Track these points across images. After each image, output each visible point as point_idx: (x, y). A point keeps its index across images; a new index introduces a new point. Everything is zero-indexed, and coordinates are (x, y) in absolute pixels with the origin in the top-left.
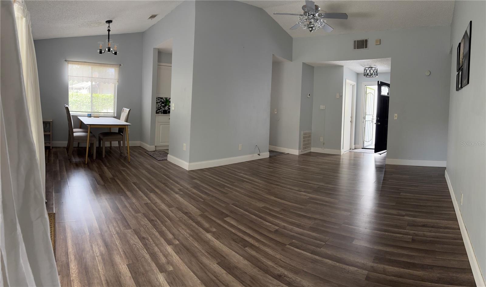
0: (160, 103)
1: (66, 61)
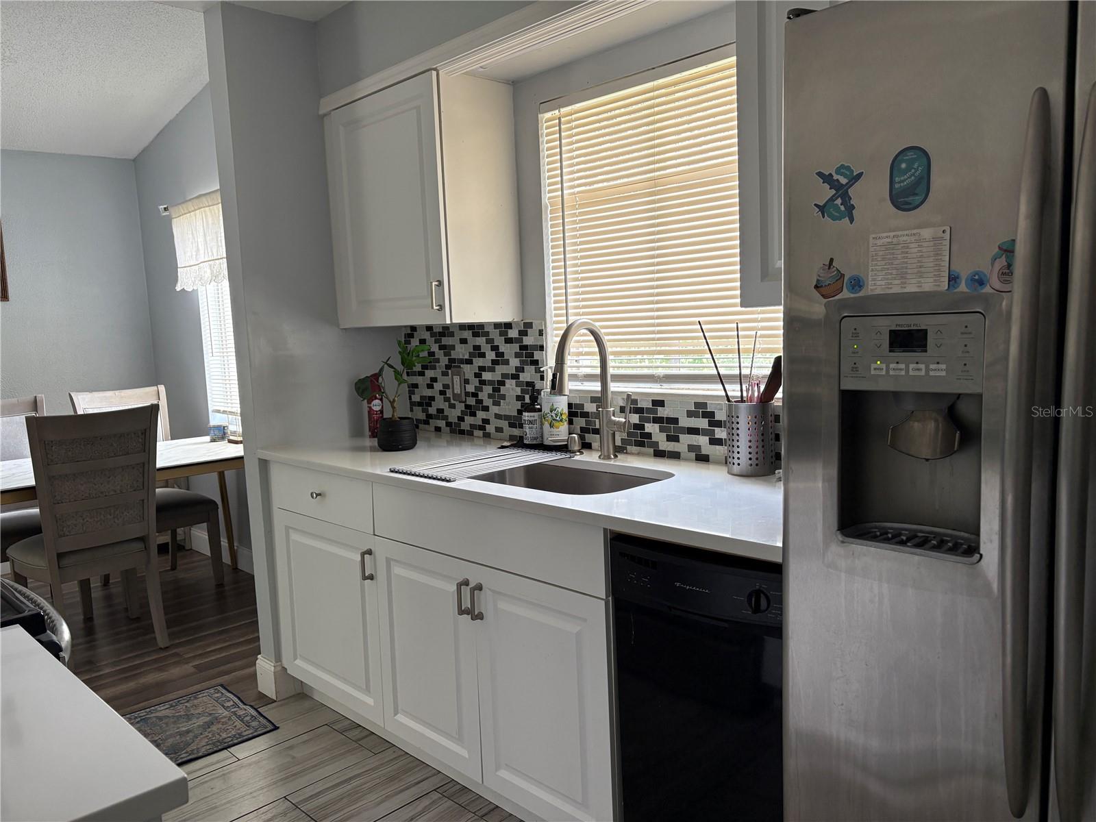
1: (166, 209)
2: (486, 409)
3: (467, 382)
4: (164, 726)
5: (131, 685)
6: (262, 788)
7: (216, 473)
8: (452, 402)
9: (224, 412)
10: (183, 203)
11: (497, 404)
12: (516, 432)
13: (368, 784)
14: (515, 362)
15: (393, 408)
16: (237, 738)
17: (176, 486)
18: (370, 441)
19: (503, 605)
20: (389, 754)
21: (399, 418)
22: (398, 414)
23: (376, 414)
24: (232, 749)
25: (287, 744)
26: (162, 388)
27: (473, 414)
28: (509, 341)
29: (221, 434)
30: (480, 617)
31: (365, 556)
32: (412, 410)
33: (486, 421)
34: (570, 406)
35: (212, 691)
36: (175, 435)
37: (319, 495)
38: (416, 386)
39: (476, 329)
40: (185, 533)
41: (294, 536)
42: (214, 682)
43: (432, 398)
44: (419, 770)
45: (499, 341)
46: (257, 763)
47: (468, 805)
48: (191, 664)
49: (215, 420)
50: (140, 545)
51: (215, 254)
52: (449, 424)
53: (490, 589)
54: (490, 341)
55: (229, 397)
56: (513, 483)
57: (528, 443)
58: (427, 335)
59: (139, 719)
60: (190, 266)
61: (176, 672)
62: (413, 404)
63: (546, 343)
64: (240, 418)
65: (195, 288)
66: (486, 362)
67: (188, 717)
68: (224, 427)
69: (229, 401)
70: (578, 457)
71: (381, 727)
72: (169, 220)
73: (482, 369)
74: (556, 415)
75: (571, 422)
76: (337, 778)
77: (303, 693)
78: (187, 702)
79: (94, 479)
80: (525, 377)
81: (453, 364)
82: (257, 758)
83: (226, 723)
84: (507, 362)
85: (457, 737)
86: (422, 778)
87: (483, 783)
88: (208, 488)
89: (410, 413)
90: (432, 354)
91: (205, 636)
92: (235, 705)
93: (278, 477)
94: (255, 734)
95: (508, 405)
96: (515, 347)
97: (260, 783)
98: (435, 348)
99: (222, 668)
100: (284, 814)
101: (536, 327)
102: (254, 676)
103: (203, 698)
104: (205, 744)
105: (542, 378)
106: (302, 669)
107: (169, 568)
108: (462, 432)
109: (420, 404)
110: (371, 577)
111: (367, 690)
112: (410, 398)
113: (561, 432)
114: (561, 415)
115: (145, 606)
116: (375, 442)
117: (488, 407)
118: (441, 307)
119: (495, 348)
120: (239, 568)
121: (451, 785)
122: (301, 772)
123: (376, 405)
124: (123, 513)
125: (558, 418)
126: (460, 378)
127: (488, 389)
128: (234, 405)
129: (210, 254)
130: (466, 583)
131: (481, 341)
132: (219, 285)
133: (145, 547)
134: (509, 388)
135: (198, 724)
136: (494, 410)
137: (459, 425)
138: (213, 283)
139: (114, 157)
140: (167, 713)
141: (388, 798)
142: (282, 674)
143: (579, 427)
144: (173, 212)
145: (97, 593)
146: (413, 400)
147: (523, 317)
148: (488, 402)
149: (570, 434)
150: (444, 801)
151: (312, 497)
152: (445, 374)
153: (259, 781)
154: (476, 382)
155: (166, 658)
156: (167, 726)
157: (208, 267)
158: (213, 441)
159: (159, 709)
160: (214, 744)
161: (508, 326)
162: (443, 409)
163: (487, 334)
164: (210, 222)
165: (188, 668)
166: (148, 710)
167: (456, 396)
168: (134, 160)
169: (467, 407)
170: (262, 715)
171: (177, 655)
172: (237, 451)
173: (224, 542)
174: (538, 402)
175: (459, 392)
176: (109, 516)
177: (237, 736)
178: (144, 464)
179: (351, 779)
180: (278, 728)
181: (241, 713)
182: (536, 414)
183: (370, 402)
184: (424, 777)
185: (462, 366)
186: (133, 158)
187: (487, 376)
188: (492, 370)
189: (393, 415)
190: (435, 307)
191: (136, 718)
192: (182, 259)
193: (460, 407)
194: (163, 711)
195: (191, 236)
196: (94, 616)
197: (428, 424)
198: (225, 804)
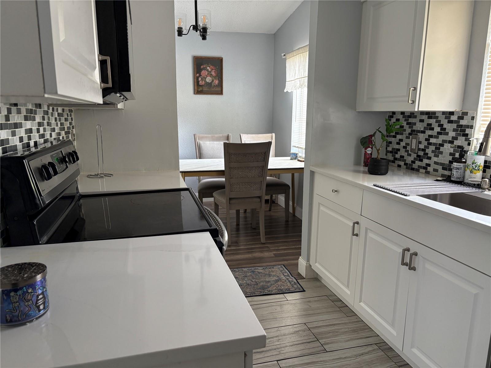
0: (423, 132)
1: (284, 55)
2: (430, 158)
3: (420, 143)
4: (260, 276)
5: (250, 256)
6: (296, 316)
7: (291, 174)
8: (410, 152)
9: (298, 147)
10: (292, 52)
11: (435, 156)
12: (447, 173)
13: (342, 330)
14: (452, 134)
15: (378, 153)
16: (288, 291)
17: (274, 176)
18: (363, 168)
19: (428, 266)
20: (353, 319)
21: (381, 158)
22: (380, 156)
23: (368, 155)
24: (285, 295)
25: (308, 300)
26: (274, 134)
27: (421, 160)
28: (450, 122)
29: (295, 157)
30: (414, 269)
31: (355, 224)
32: (386, 155)
33: (428, 165)
34: (486, 162)
35: (279, 266)
36: (277, 155)
37: (336, 191)
38: (391, 143)
39: (431, 115)
40: (276, 197)
41: (322, 208)
42: (280, 263)
43: (399, 150)
44: (368, 331)
45: (444, 122)
46: (295, 304)
47: (392, 357)
48: (273, 253)
49: (293, 150)
50: (258, 200)
51: (302, 75)
52: (406, 164)
53: (421, 256)
54: (438, 121)
55: (300, 141)
56: (441, 201)
57: (453, 180)
58: (401, 117)
59: (251, 271)
60: (291, 81)
61: (266, 254)
62: (387, 152)
63: (475, 124)
64: (304, 150)
65: (292, 91)
66: (434, 133)
67: (270, 275)
68: (297, 154)
69: (300, 142)
70: (487, 192)
71: (352, 306)
72: (285, 59)
73: (431, 136)
74: (476, 166)
75: (484, 171)
76: (328, 322)
77: (317, 278)
78: (270, 269)
79: (245, 170)
80: (457, 143)
81: (413, 133)
82: (295, 302)
83: (284, 283)
84: (447, 134)
85: (391, 324)
86: (369, 336)
87: (402, 351)
88: (287, 179)
89: (385, 156)
90: (402, 127)
91: (279, 242)
92: (288, 275)
93: (318, 179)
94: (295, 291)
95: (444, 157)
96: (454, 126)
97: (295, 314)
98: (404, 124)
99: (284, 258)
100: (304, 331)
101: (470, 115)
102: (297, 265)
103: (276, 269)
104: (275, 289)
105: (469, 144)
106: (318, 268)
107: (268, 210)
108: (413, 169)
109: (391, 152)
110: (357, 235)
111: (348, 286)
112: (386, 148)
113: (478, 176)
114: (479, 166)
115: (258, 224)
116: (366, 169)
117: (431, 157)
118: (414, 102)
119: (441, 126)
120: (296, 215)
121: (384, 344)
122: (312, 314)
123: (369, 151)
124: (254, 186)
125: (476, 168)
126: (416, 141)
127: (432, 148)
128: (302, 144)
129: (300, 75)
130: (408, 250)
131: (432, 121)
132: (302, 89)
133: (260, 201)
134: (446, 148)
135: (273, 279)
136: (435, 159)
137: (411, 165)
138: (300, 89)
139: (266, 33)
140: (261, 271)
141: (352, 340)
142: (309, 267)
143: (489, 175)
144: (287, 56)
145: (242, 215)
146: (388, 149)
147: (462, 109)
148: (431, 154)
149: (483, 178)
150: (379, 351)
151: (333, 192)
152: (408, 138)
153: (295, 312)
154: (426, 143)
155: (263, 248)
156: (261, 277)
157: (299, 81)
158: (291, 159)
159: (259, 269)
160: (278, 290)
161: (452, 113)
162: (404, 156)
163: (437, 117)
164: (302, 60)
165: (271, 254)
166: (255, 268)
167: (412, 150)
168: (274, 34)
169: (418, 156)
170: (299, 283)
171: (267, 247)
172: (301, 165)
173: (291, 203)
174: (464, 157)
175: (414, 148)
176: (248, 186)
177: (288, 290)
178: (263, 166)
179: (334, 325)
180: (305, 291)
181: (290, 280)
182: (462, 165)
183: (366, 149)
184: (371, 335)
185: (418, 134)
186: (274, 33)
187: (432, 140)
188: (437, 137)
189: (378, 157)
190: (410, 102)
191: (250, 270)
192: (288, 78)
193: (414, 156)
194: (260, 270)
195: (293, 67)
196: (240, 224)
197: (395, 163)
198: (280, 318)
